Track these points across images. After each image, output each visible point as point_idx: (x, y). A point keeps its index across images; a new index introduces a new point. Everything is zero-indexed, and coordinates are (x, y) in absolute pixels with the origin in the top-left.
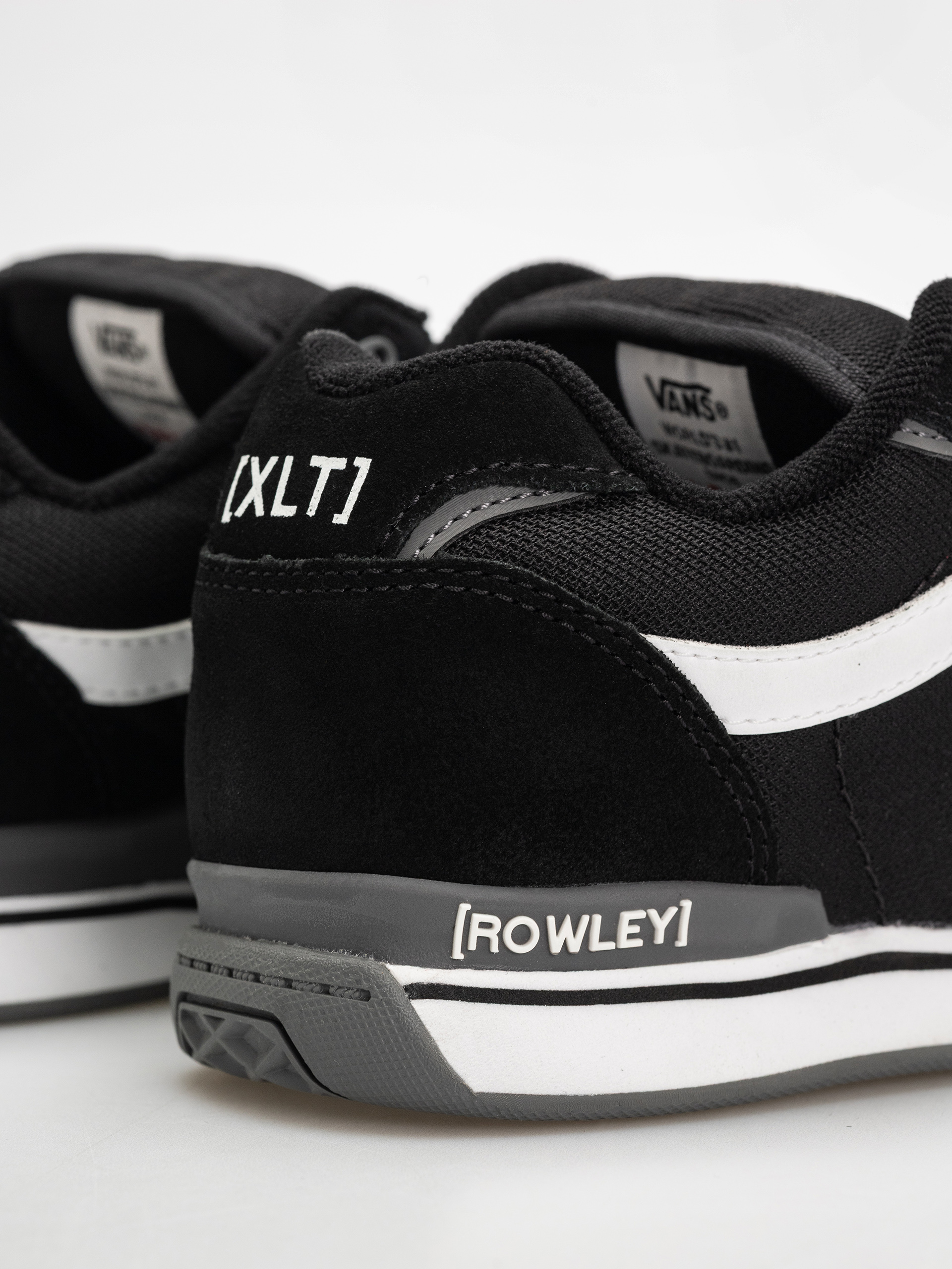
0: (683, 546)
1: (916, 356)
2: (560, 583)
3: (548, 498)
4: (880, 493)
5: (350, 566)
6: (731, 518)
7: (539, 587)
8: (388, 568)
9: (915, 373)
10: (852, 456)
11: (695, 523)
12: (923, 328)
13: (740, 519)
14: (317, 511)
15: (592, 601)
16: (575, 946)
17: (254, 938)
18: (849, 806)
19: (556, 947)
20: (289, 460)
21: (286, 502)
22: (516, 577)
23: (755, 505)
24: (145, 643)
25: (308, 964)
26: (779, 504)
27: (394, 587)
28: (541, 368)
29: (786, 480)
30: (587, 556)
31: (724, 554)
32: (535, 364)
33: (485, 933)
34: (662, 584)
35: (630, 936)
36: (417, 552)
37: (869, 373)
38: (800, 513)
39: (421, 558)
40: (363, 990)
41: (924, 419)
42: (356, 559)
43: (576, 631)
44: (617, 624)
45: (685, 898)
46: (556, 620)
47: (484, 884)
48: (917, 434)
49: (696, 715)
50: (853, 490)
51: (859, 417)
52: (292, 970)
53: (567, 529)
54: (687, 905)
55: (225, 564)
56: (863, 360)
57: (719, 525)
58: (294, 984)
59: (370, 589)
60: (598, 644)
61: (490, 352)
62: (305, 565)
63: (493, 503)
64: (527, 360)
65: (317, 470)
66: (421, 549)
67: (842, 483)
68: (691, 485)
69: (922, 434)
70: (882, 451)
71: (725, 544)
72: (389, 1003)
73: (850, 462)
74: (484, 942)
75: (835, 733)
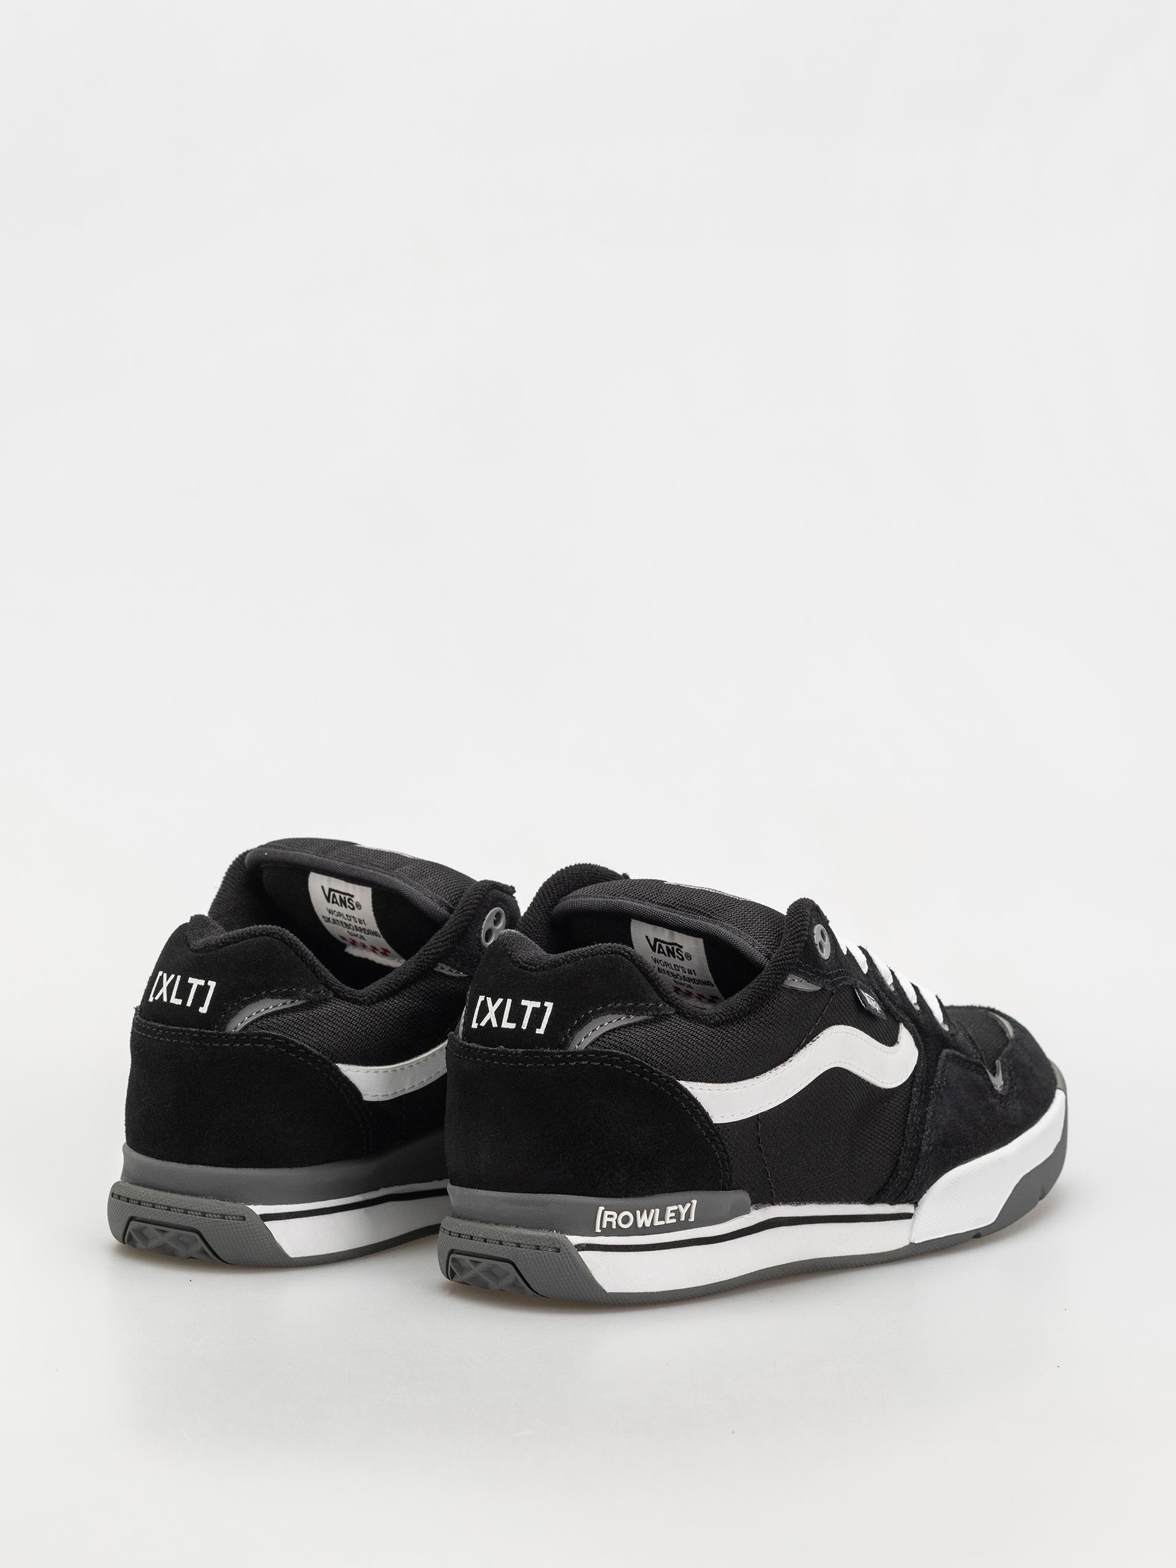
0: (694, 1039)
1: (793, 944)
2: (642, 1059)
3: (633, 1019)
4: (779, 1009)
5: (546, 1054)
6: (714, 1024)
7: (634, 1062)
8: (565, 1055)
9: (793, 953)
10: (767, 993)
11: (698, 1027)
12: (795, 929)
13: (717, 1024)
14: (527, 1027)
15: (656, 1067)
16: (648, 1224)
17: (497, 1224)
18: (762, 1151)
19: (640, 1225)
20: (509, 1001)
21: (509, 1021)
22: (623, 1058)
23: (724, 1018)
24: (394, 1070)
25: (529, 1236)
26: (734, 1017)
27: (568, 1063)
28: (626, 957)
29: (737, 1005)
30: (653, 1047)
31: (712, 1042)
32: (623, 955)
33: (610, 1220)
34: (686, 1057)
35: (671, 1218)
36: (577, 1047)
37: (768, 948)
38: (743, 1020)
39: (579, 1049)
40: (556, 1248)
41: (797, 973)
42: (548, 1050)
43: (650, 1081)
44: (668, 1077)
45: (693, 1199)
46: (641, 1076)
47: (609, 1197)
48: (794, 980)
49: (700, 1116)
50: (767, 1008)
51: (769, 974)
52: (521, 1239)
53: (643, 1034)
54: (695, 1202)
55: (477, 1049)
56: (764, 941)
57: (708, 1028)
58: (521, 1246)
59: (556, 1064)
60: (659, 1086)
61: (603, 950)
62: (523, 1052)
63: (609, 1022)
64: (620, 953)
65: (525, 1007)
66: (578, 1045)
67: (762, 1005)
68: (695, 1009)
69: (796, 980)
70: (779, 990)
71: (712, 1037)
72: (569, 1253)
73: (766, 996)
74: (609, 1224)
75: (758, 1119)
